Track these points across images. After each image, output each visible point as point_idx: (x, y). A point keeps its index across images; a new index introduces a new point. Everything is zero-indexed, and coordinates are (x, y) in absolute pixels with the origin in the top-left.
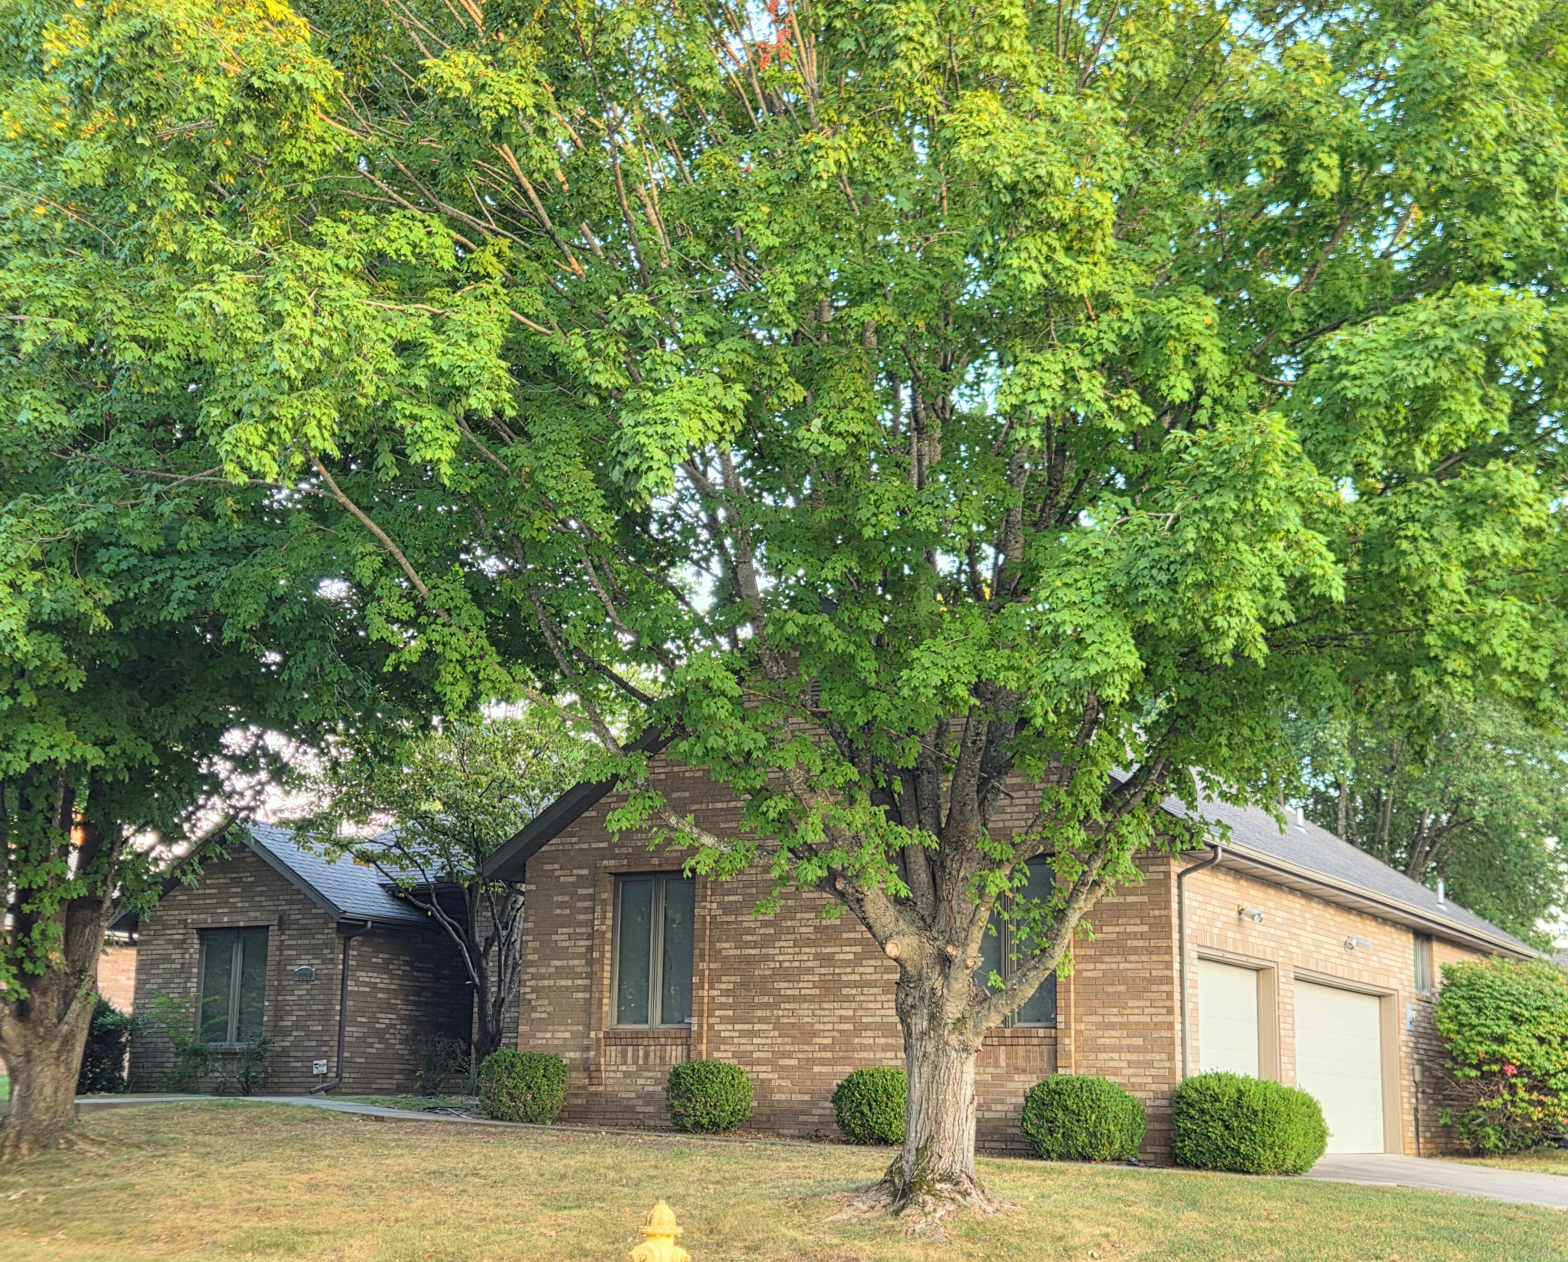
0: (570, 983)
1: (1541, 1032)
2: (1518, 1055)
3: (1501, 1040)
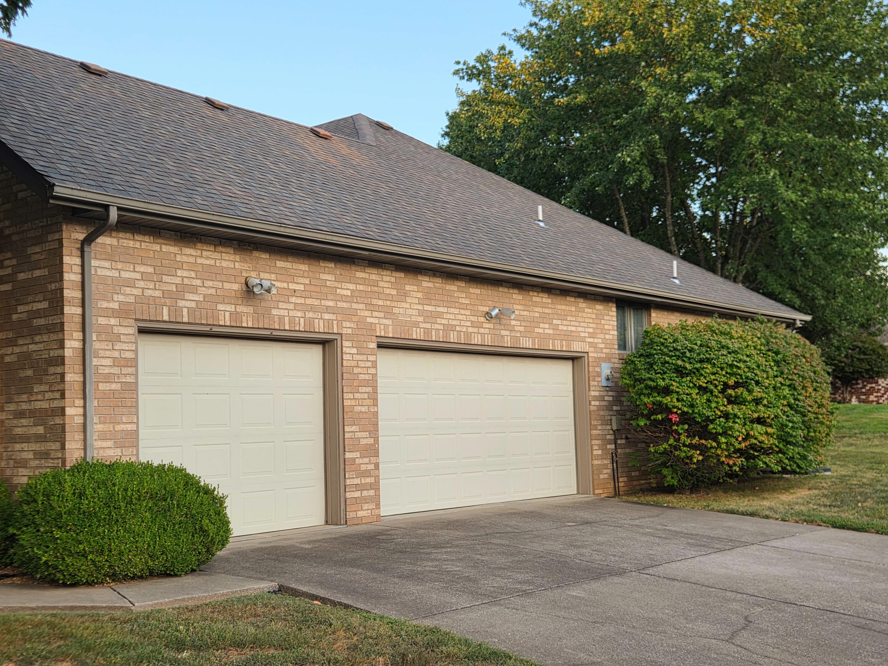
1: (702, 382)
2: (679, 404)
3: (666, 391)
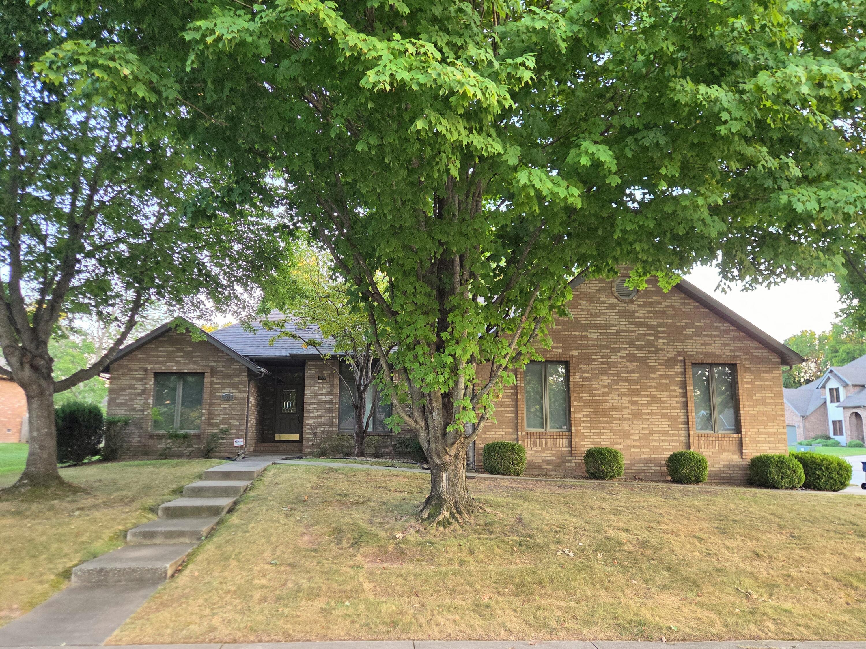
0: (503, 409)
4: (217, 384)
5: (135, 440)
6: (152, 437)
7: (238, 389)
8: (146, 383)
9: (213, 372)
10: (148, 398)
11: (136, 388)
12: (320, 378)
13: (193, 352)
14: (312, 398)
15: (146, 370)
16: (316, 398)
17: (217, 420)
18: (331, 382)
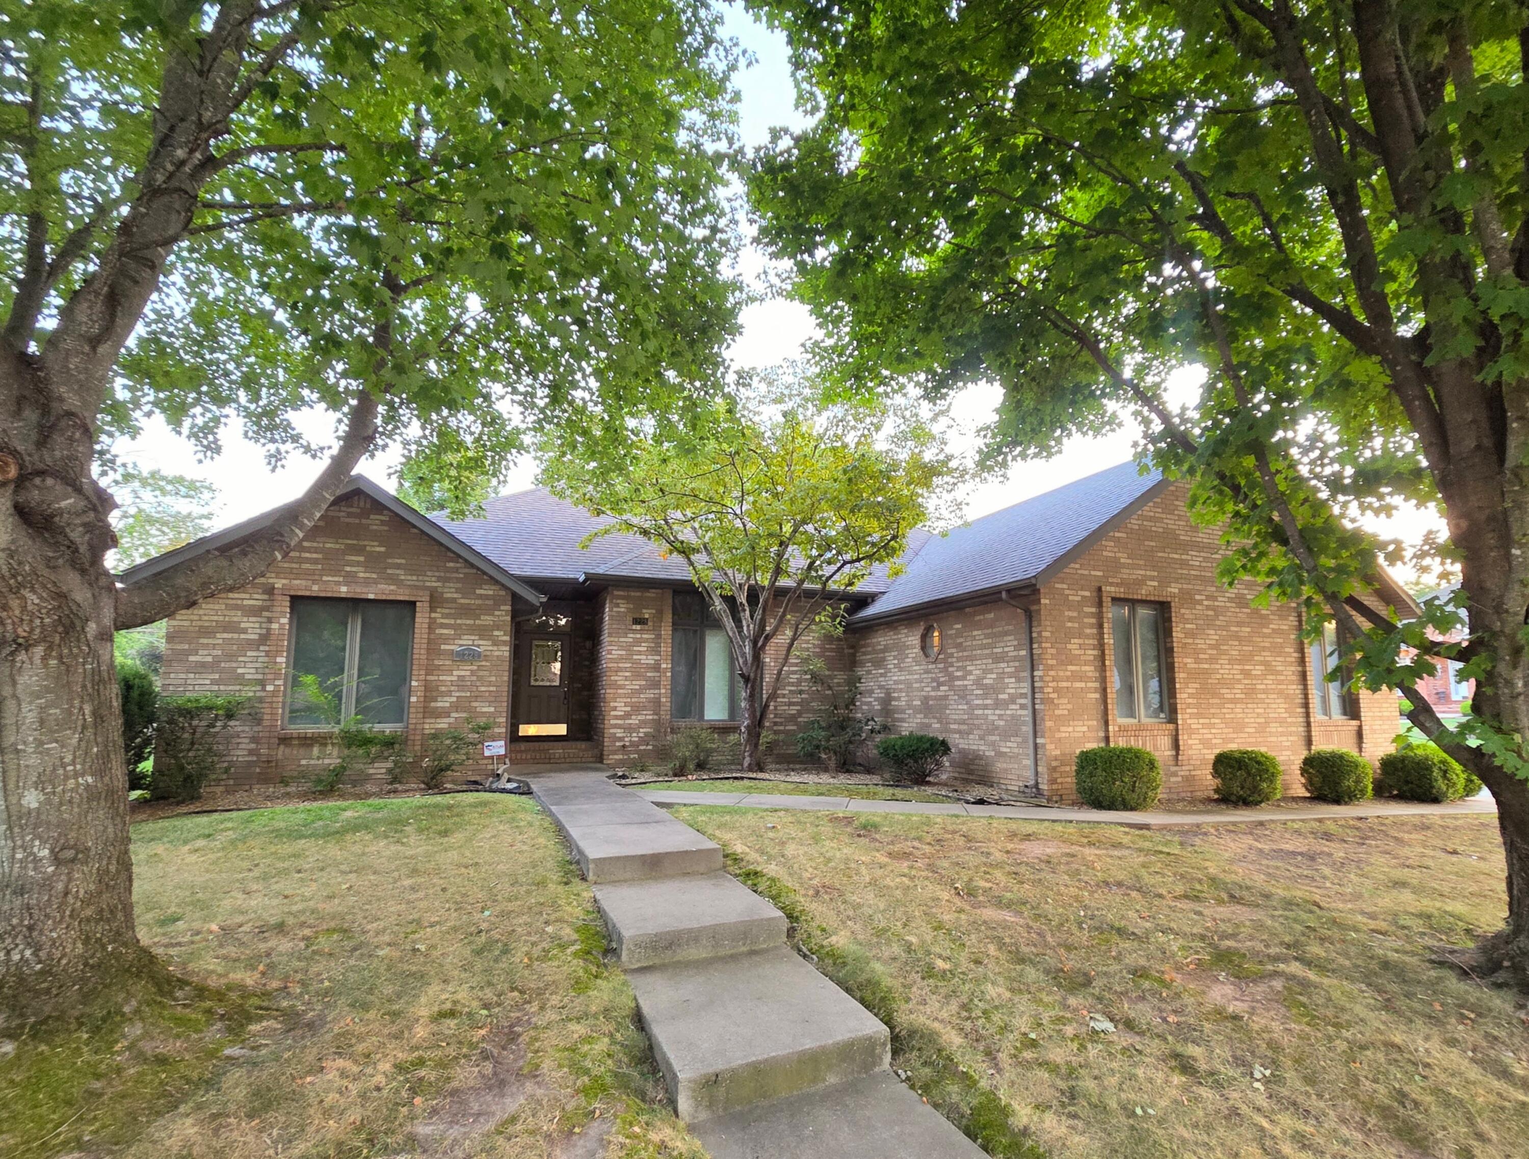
0: (1083, 685)
4: (443, 626)
5: (241, 753)
6: (285, 740)
7: (490, 638)
8: (270, 620)
9: (435, 601)
10: (278, 653)
11: (244, 631)
12: (637, 621)
13: (387, 555)
14: (621, 659)
15: (270, 591)
16: (628, 659)
17: (443, 703)
18: (657, 629)
